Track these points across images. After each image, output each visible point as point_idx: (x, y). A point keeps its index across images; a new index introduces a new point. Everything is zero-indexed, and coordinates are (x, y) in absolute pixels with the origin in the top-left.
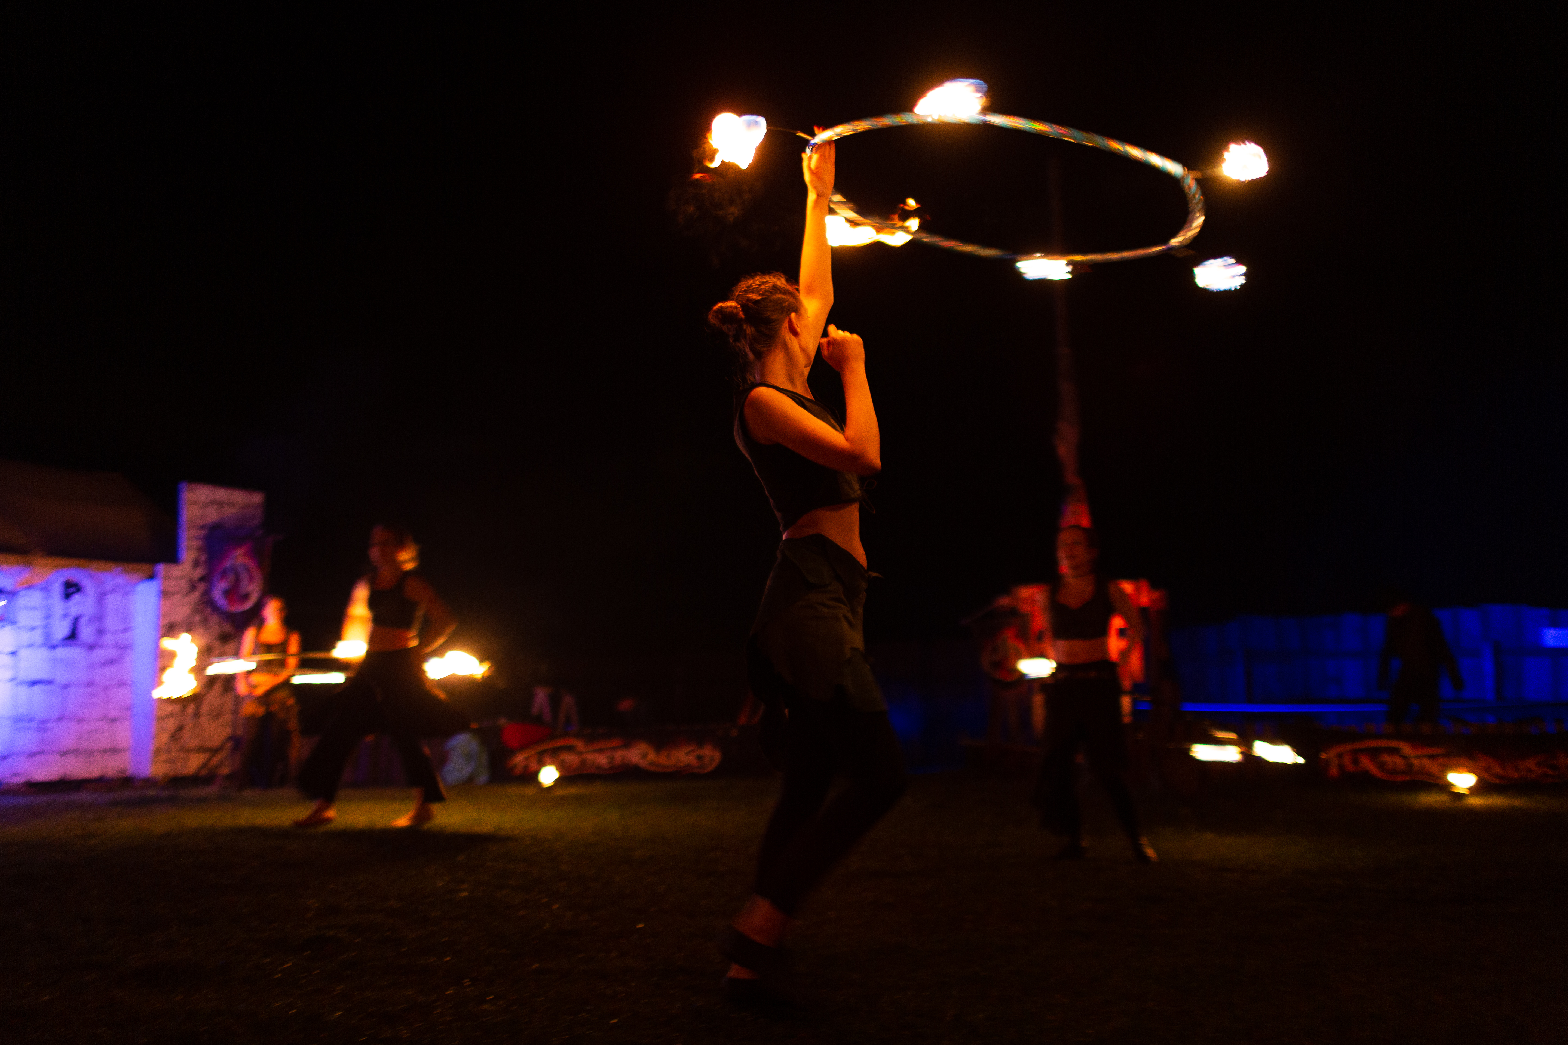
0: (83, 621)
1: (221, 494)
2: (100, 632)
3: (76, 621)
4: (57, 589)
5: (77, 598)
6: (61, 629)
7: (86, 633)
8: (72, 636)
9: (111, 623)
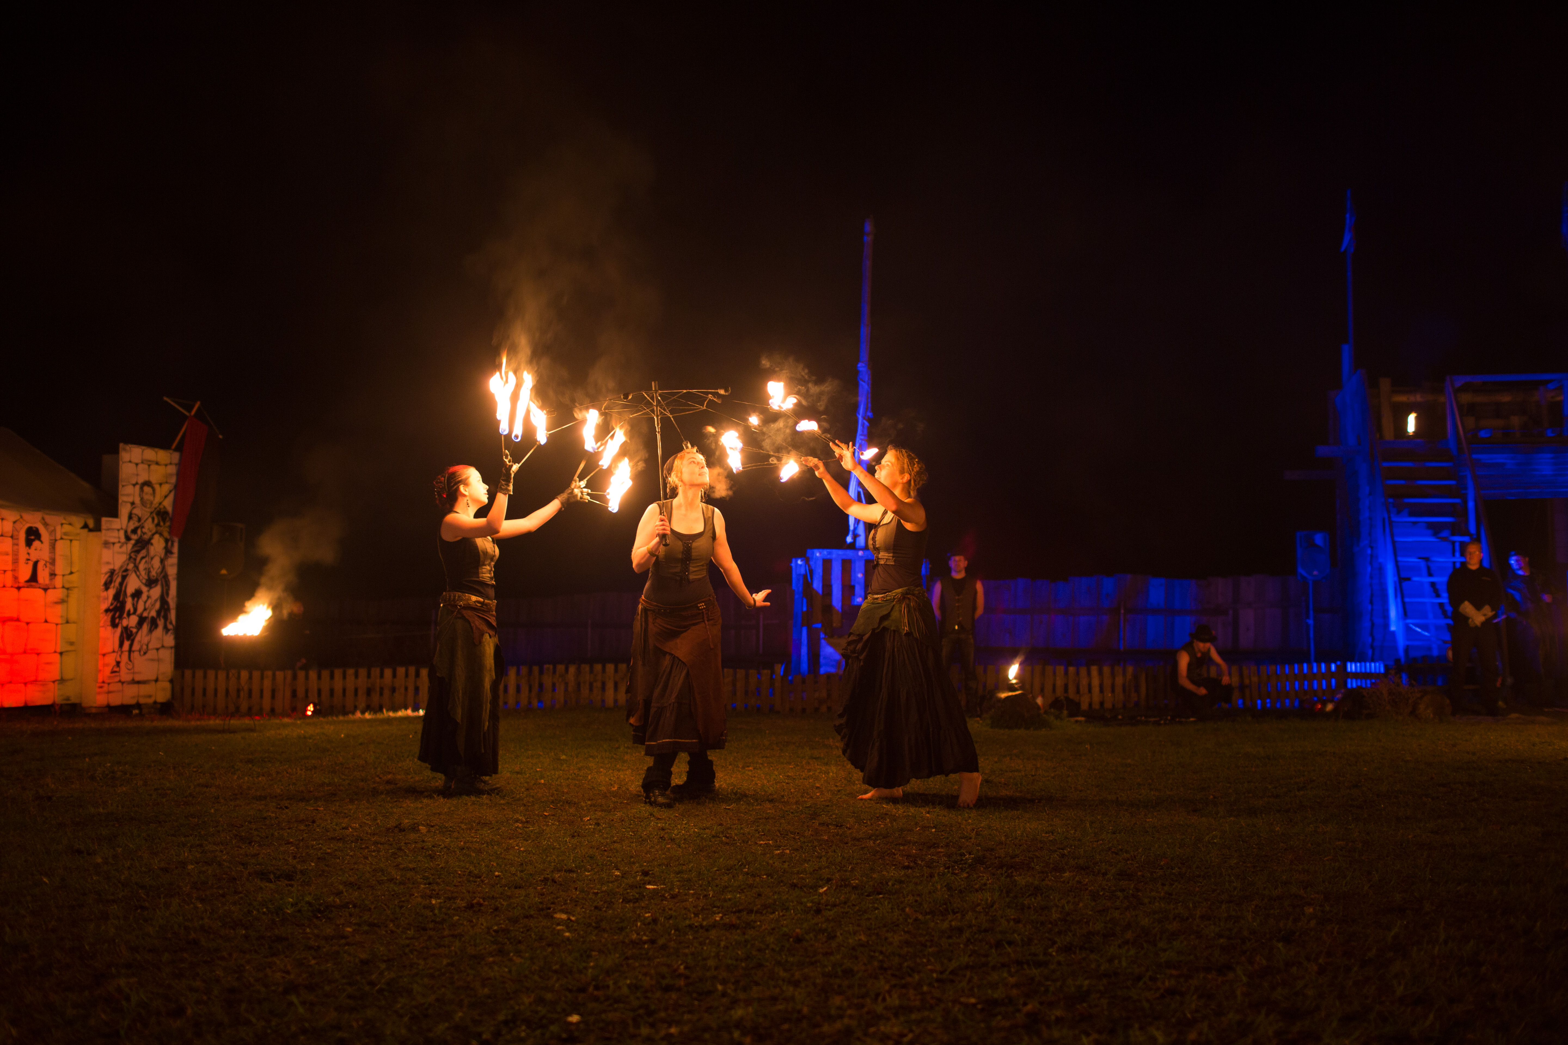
0: (40, 566)
1: (150, 454)
2: (53, 575)
3: (36, 564)
4: (22, 536)
5: (36, 543)
6: (25, 573)
7: (43, 576)
8: (34, 578)
9: (61, 567)
